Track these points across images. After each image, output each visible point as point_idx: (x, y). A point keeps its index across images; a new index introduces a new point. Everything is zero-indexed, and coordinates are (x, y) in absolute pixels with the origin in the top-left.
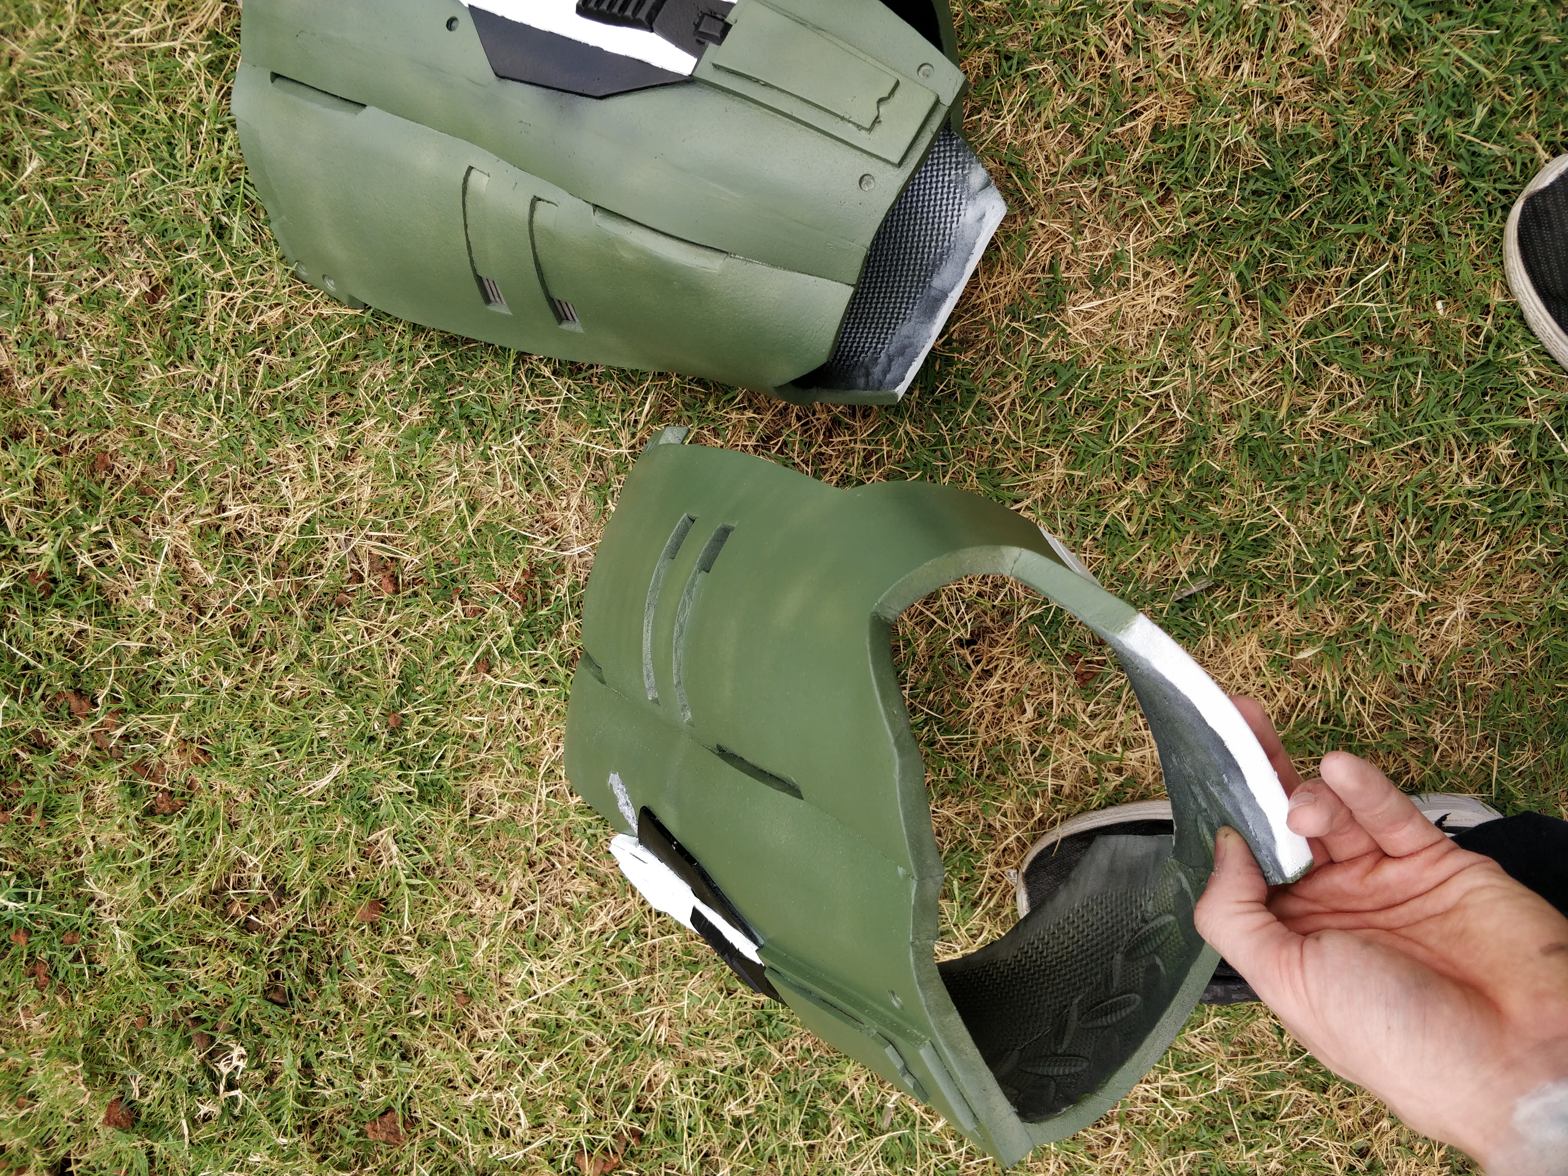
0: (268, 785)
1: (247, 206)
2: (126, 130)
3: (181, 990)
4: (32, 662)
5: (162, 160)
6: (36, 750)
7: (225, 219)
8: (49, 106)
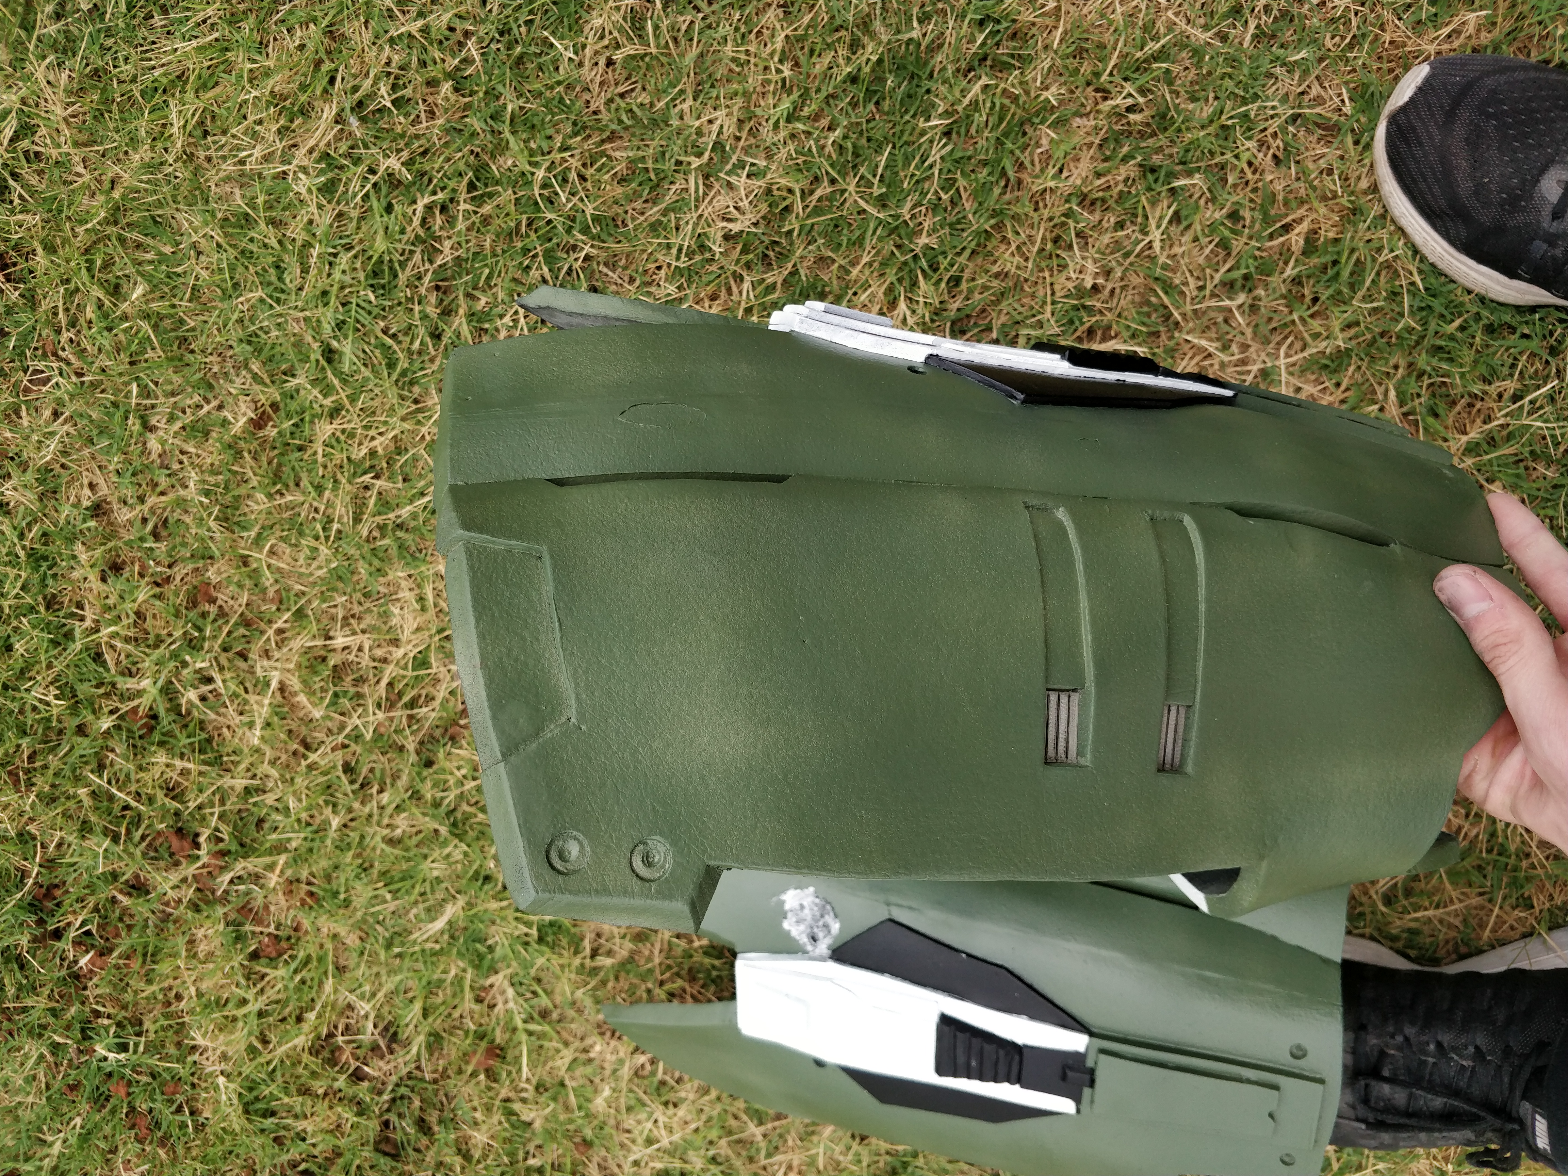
0: (378, 928)
1: (358, 330)
2: (232, 253)
3: (288, 1142)
4: (133, 804)
5: (269, 284)
6: (134, 892)
7: (335, 344)
8: (153, 229)
